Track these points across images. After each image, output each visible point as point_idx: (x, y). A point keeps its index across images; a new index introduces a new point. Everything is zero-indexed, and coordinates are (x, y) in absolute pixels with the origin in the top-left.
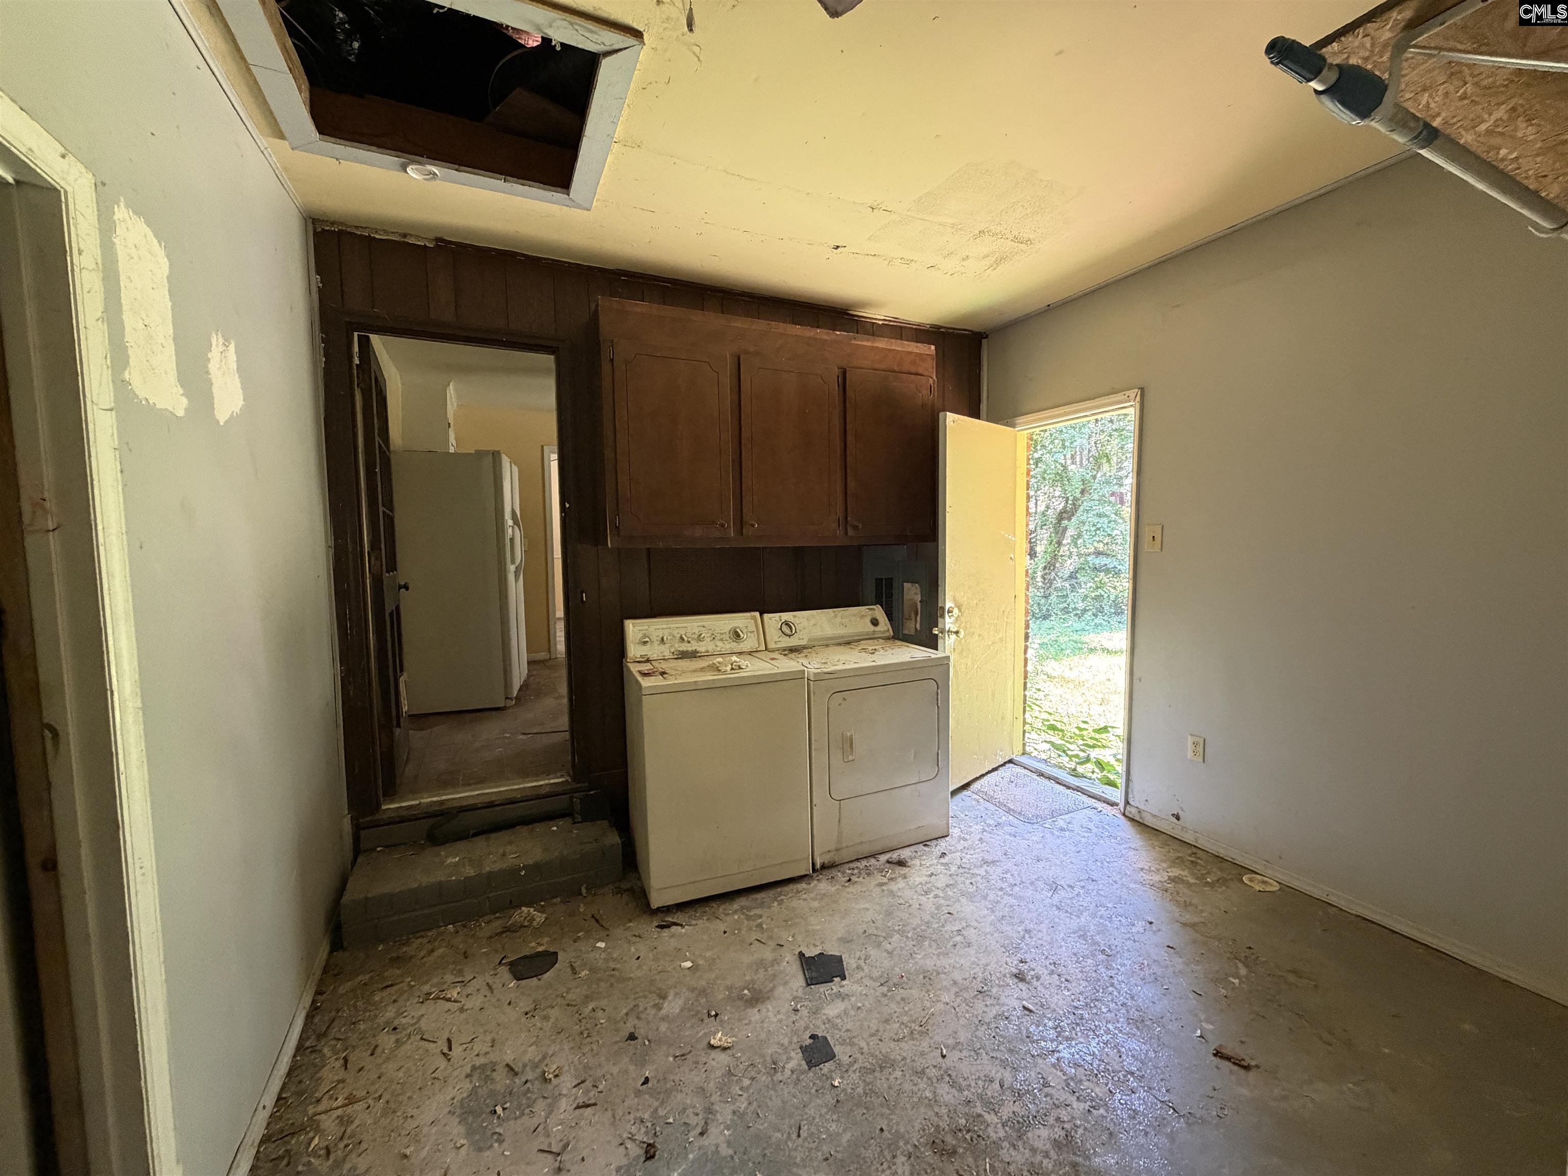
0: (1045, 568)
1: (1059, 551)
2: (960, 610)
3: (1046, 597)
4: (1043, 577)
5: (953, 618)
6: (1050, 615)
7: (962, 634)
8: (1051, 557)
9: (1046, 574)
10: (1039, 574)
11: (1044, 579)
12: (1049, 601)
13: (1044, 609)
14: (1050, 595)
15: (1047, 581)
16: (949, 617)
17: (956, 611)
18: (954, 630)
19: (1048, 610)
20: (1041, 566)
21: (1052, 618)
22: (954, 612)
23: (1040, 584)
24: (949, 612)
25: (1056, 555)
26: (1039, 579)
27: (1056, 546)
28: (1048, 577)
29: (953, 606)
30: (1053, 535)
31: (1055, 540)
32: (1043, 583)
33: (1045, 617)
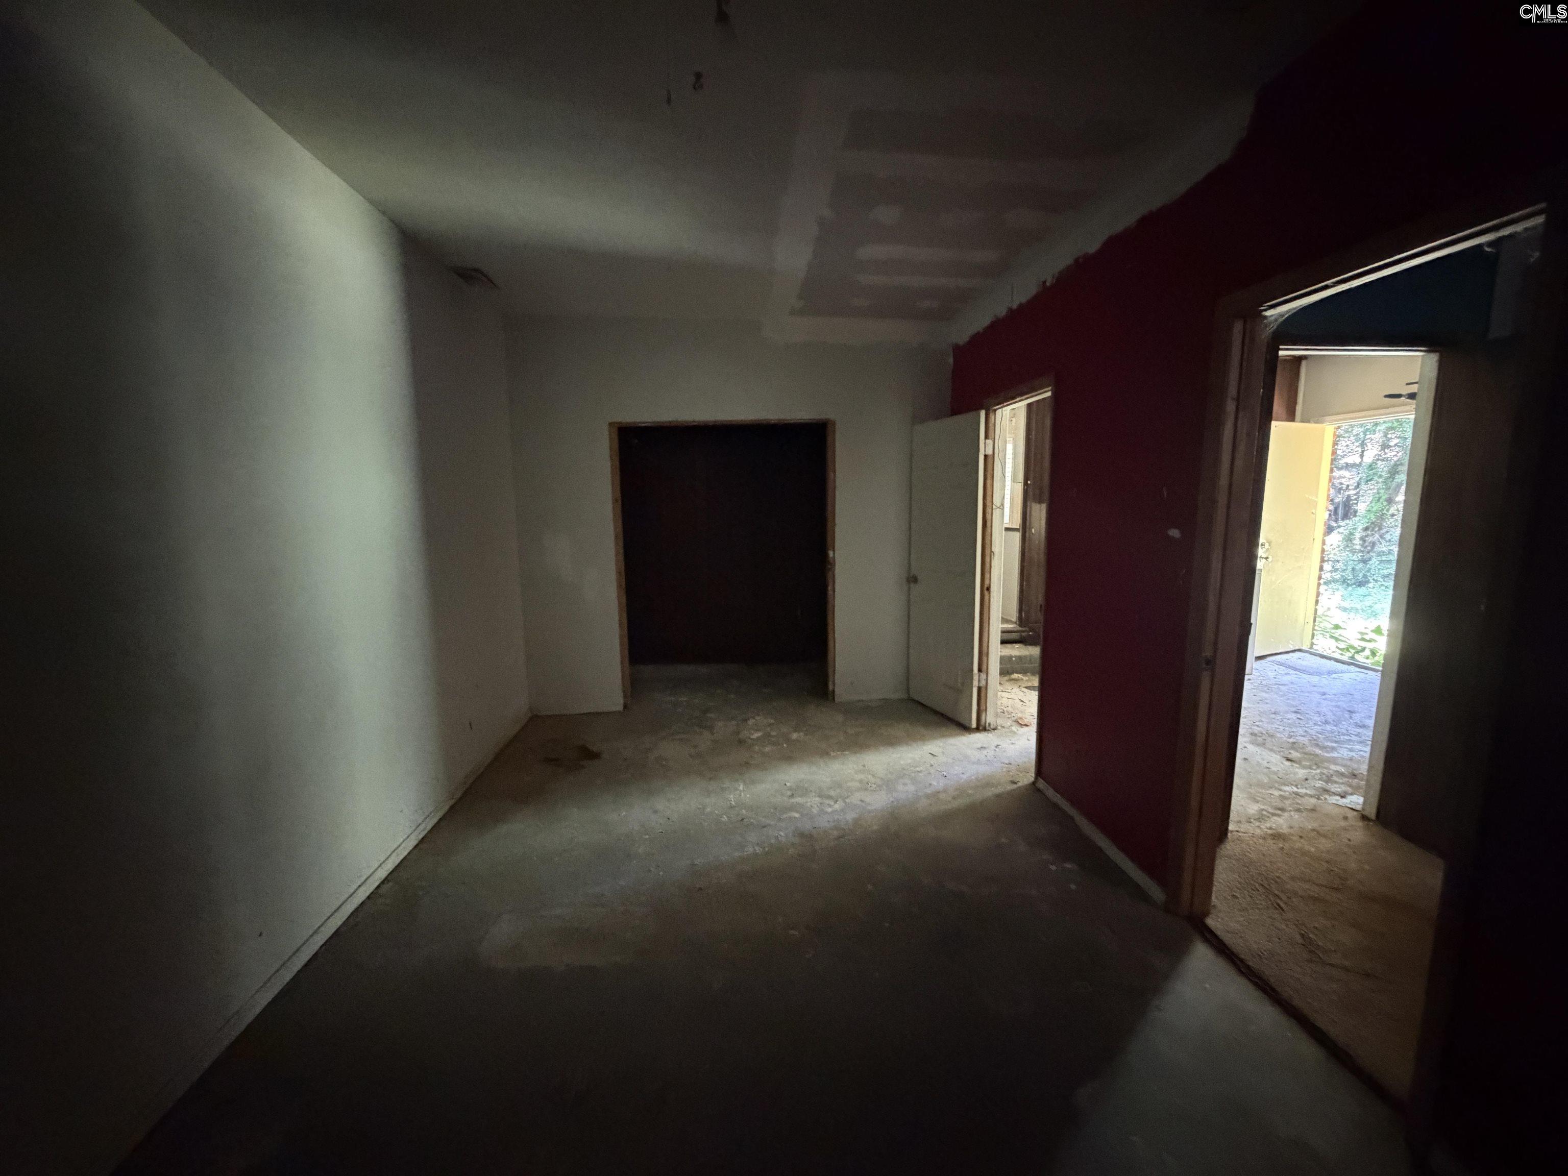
0: (1366, 529)
1: (1388, 510)
2: (1269, 545)
3: (1365, 562)
4: (1363, 539)
5: (1264, 550)
6: (1368, 582)
7: (1270, 560)
8: (1377, 517)
9: (1366, 536)
10: (1358, 535)
11: (1364, 541)
12: (1368, 566)
13: (1361, 575)
14: (1370, 559)
15: (1367, 544)
16: (1262, 548)
17: (1267, 546)
18: (1265, 556)
19: (1365, 576)
20: (1360, 527)
21: (1371, 585)
22: (1266, 545)
23: (1358, 547)
24: (1262, 545)
25: (1383, 514)
26: (1357, 541)
27: (1385, 503)
28: (1370, 539)
29: (1265, 541)
30: (1382, 491)
31: (1384, 498)
32: (1362, 546)
33: (1361, 584)
